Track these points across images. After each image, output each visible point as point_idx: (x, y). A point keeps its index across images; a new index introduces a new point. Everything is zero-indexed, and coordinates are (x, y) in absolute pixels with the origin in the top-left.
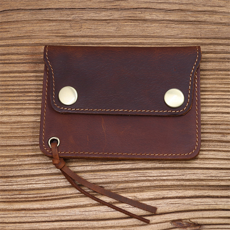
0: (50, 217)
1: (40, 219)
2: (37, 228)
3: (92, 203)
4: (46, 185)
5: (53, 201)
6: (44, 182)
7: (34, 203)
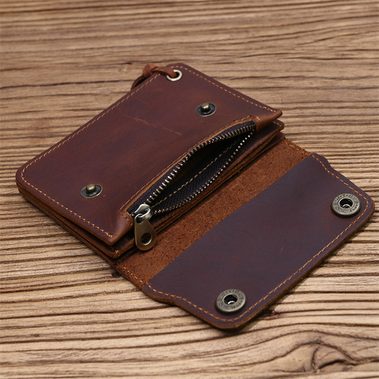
0: (38, 311)
1: (21, 314)
2: (15, 325)
3: (106, 291)
4: (37, 271)
5: (45, 291)
6: (34, 268)
7: (14, 294)
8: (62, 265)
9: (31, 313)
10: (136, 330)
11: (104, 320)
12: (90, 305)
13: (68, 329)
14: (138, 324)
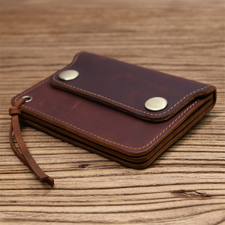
0: (18, 186)
1: (5, 187)
8: (41, 159)
9: (13, 187)
10: (94, 202)
11: (69, 194)
12: (59, 184)
13: (40, 198)
14: (95, 198)
